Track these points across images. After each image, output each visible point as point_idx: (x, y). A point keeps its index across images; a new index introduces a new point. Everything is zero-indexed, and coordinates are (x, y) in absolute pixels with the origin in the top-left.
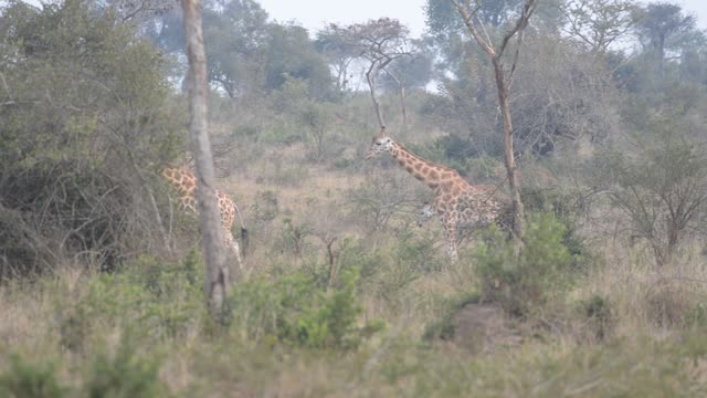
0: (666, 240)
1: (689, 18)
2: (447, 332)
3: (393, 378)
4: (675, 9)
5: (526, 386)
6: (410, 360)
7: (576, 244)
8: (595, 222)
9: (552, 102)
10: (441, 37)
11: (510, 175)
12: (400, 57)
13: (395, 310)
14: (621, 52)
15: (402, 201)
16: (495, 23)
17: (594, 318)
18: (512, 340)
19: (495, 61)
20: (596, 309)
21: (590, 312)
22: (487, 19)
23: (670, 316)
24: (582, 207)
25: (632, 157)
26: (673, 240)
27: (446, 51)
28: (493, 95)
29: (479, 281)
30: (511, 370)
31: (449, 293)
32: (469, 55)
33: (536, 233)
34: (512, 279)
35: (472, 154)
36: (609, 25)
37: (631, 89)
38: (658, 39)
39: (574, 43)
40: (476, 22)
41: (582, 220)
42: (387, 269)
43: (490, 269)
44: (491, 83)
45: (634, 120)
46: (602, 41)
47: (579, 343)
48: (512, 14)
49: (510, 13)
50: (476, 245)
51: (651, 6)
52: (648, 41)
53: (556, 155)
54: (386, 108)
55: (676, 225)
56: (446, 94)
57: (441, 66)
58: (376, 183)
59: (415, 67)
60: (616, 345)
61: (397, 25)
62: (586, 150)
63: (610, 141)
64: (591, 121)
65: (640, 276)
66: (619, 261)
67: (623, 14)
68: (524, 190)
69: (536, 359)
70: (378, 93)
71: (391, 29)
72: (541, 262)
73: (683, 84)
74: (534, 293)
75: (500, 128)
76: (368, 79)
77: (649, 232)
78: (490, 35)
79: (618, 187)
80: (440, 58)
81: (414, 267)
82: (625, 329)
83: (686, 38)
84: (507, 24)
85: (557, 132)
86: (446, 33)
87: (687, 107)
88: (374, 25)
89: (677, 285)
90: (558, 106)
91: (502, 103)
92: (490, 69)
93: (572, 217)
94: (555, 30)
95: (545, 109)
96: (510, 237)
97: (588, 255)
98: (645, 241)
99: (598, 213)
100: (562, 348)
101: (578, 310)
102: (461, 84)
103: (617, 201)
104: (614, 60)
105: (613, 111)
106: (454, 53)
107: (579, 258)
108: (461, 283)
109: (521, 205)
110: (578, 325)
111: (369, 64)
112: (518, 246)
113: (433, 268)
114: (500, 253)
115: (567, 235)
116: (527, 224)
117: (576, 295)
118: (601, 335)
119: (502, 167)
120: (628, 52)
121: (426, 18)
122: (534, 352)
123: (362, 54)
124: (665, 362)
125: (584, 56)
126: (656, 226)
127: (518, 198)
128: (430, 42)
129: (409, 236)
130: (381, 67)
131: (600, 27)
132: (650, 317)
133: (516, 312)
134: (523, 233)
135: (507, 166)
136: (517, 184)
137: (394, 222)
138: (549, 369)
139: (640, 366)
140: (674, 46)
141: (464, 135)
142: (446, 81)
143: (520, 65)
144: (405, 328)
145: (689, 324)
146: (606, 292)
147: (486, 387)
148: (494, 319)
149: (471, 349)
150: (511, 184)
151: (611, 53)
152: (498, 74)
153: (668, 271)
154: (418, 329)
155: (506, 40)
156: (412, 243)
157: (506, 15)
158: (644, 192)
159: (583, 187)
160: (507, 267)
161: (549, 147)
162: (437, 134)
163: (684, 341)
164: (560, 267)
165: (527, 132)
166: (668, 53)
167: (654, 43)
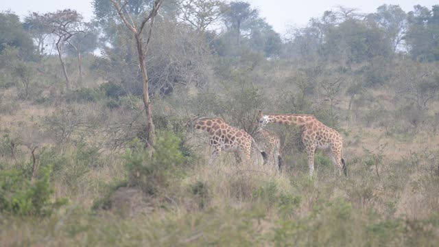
1: (255, 11)
2: (107, 205)
3: (73, 233)
4: (247, 5)
5: (156, 238)
6: (84, 222)
7: (187, 149)
8: (198, 136)
9: (172, 62)
10: (103, 21)
11: (146, 107)
12: (77, 33)
13: (74, 192)
14: (214, 32)
15: (79, 123)
16: (137, 13)
17: (197, 195)
18: (147, 210)
19: (137, 36)
20: (199, 190)
21: (196, 191)
22: (132, 10)
23: (244, 194)
24: (190, 127)
25: (221, 96)
27: (106, 30)
28: (135, 58)
29: (127, 173)
30: (148, 228)
31: (109, 181)
32: (120, 33)
33: (163, 143)
34: (148, 171)
35: (123, 94)
36: (206, 15)
37: (220, 54)
38: (236, 23)
39: (185, 25)
40: (125, 12)
41: (190, 135)
42: (69, 165)
43: (134, 166)
44: (135, 50)
45: (222, 73)
46: (202, 25)
47: (188, 211)
49: (146, 7)
50: (125, 151)
51: (232, 3)
52: (230, 25)
53: (175, 95)
54: (69, 65)
56: (106, 57)
57: (103, 40)
58: (62, 112)
59: (87, 40)
60: (211, 212)
61: (75, 13)
62: (193, 92)
63: (208, 86)
64: (196, 74)
65: (226, 169)
67: (215, 8)
68: (155, 116)
69: (163, 221)
70: (64, 56)
71: (72, 16)
72: (165, 161)
73: (252, 51)
74: (161, 180)
75: (140, 78)
76: (57, 47)
78: (134, 20)
79: (213, 115)
80: (102, 35)
81: (86, 164)
82: (217, 202)
83: (254, 23)
84: (144, 14)
85: (175, 81)
86: (106, 19)
87: (254, 65)
88: (60, 14)
89: (248, 174)
90: (175, 64)
91: (141, 63)
92: (134, 41)
93: (184, 133)
94: (173, 18)
95: (168, 67)
96: (146, 146)
97: (194, 156)
100: (178, 214)
101: (188, 191)
102: (116, 51)
104: (210, 36)
105: (209, 67)
106: (111, 31)
107: (189, 158)
108: (116, 174)
109: (153, 126)
110: (188, 200)
111: (58, 38)
112: (151, 151)
113: (98, 165)
114: (140, 155)
115: (182, 143)
116: (157, 137)
117: (187, 181)
118: (202, 205)
119: (141, 102)
120: (218, 32)
121: (93, 9)
122: (161, 217)
123: (53, 31)
124: (240, 222)
125: (191, 34)
127: (151, 121)
128: (96, 24)
129: (84, 145)
130: (66, 40)
131: (201, 16)
132: (232, 194)
133: (150, 192)
134: (154, 143)
135: (144, 101)
136: (150, 112)
137: (74, 137)
138: (170, 227)
139: (226, 225)
140: (246, 28)
141: (118, 82)
142: (106, 48)
143: (152, 39)
144: (81, 202)
145: (255, 199)
146: (205, 179)
147: (131, 239)
148: (136, 196)
149: (122, 216)
150: (147, 113)
151: (208, 32)
152: (139, 45)
153: (243, 166)
154: (89, 203)
155: (144, 23)
156: (85, 149)
157: (143, 9)
158: (228, 118)
159: (191, 115)
160: (144, 164)
161: (170, 90)
162: (100, 82)
163: (253, 209)
164: (177, 164)
165: (156, 81)
166: (243, 32)
167: (234, 26)
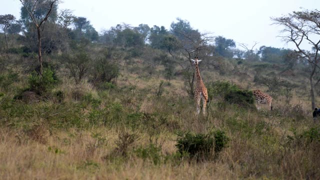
0: (78, 78)
1: (88, 22)
2: (20, 97)
3: (5, 109)
4: (85, 19)
5: (40, 113)
6: (10, 104)
7: (55, 77)
8: (61, 72)
9: (52, 40)
10: (24, 20)
11: (40, 58)
12: (13, 25)
13: (7, 91)
14: (71, 29)
15: (11, 62)
16: (39, 18)
17: (58, 97)
18: (37, 101)
19: (38, 28)
20: (59, 94)
21: (58, 95)
22: (36, 17)
23: (78, 97)
24: (58, 68)
25: (72, 56)
26: (80, 78)
27: (25, 24)
28: (37, 37)
29: (29, 85)
30: (36, 108)
31: (21, 87)
32: (31, 26)
33: (46, 74)
34: (38, 85)
35: (30, 52)
36: (68, 21)
37: (73, 38)
38: (80, 26)
39: (59, 25)
40: (34, 18)
41: (57, 71)
42: (5, 80)
43: (33, 82)
44: (37, 34)
45: (73, 46)
46: (66, 25)
47: (54, 103)
48: (44, 17)
49: (43, 16)
50: (29, 75)
51: (79, 18)
52: (78, 26)
53: (52, 54)
54: (8, 38)
55: (81, 75)
56: (24, 35)
57: (24, 28)
58: (4, 57)
59: (17, 28)
60: (64, 104)
61: (13, 16)
62: (60, 53)
63: (66, 51)
64: (62, 46)
65: (71, 86)
66: (66, 82)
67: (72, 19)
68: (43, 62)
69: (43, 106)
70: (6, 34)
71: (11, 17)
72: (46, 81)
73: (86, 38)
74: (44, 89)
75: (38, 45)
76: (4, 30)
77: (74, 75)
78: (37, 21)
79: (67, 63)
80: (23, 26)
81: (12, 80)
82: (66, 100)
83: (88, 27)
84: (42, 19)
85: (53, 48)
86: (26, 20)
87: (86, 44)
88: (6, 16)
89: (80, 89)
90: (53, 41)
91: (39, 39)
92: (36, 30)
93: (55, 70)
94: (54, 21)
95: (50, 42)
96: (38, 74)
97: (58, 80)
98: (73, 78)
99: (62, 69)
100: (50, 104)
101: (55, 94)
102: (28, 33)
103: (67, 67)
104: (69, 30)
105: (67, 43)
106: (27, 25)
107: (56, 81)
108: (25, 85)
109: (42, 66)
110: (54, 98)
111: (4, 26)
112: (40, 76)
113: (18, 81)
114: (36, 78)
115: (53, 74)
116: (44, 71)
117: (54, 90)
118: (60, 101)
119: (38, 56)
120: (72, 29)
121: (21, 15)
122: (42, 104)
123: (3, 23)
124: (76, 109)
125: (61, 29)
126: (76, 74)
127: (41, 64)
128: (21, 22)
129: (12, 72)
130: (8, 27)
131: (66, 22)
132: (73, 97)
133: (39, 94)
134: (42, 73)
135: (39, 55)
136: (41, 60)
137: (8, 68)
138: (46, 109)
139: (70, 110)
140: (84, 28)
141: (28, 46)
142: (25, 32)
143: (44, 30)
144: (9, 95)
145: (83, 100)
146: (62, 90)
147: (29, 112)
148: (33, 95)
149: (26, 103)
150: (40, 60)
151: (68, 29)
152: (39, 32)
153: (78, 86)
154: (13, 96)
155: (41, 23)
156: (12, 73)
157: (41, 17)
158: (74, 65)
159: (58, 63)
160: (37, 82)
161: (50, 52)
162: (21, 46)
163: (81, 104)
164: (51, 83)
165: (45, 47)
166: (83, 30)
167: (79, 27)
